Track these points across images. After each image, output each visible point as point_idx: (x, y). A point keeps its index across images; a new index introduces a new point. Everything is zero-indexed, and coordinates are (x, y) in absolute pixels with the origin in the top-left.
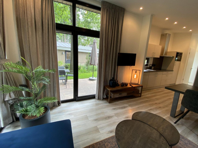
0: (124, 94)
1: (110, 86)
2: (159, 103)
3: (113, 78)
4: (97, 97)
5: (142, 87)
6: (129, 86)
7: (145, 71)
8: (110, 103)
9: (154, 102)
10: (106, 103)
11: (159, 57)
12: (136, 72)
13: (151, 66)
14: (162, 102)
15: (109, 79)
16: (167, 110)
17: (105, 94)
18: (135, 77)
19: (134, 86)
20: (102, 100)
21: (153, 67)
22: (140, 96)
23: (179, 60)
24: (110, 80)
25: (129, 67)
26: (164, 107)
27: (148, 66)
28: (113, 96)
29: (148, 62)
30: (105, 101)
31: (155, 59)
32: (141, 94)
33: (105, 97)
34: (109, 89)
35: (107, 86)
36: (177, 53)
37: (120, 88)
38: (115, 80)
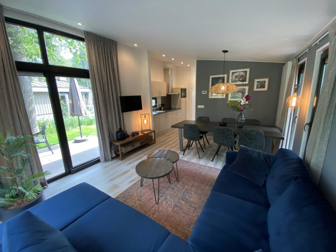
0: (138, 145)
1: (118, 140)
2: (172, 144)
3: (120, 129)
4: (102, 160)
5: (154, 131)
6: (140, 134)
7: (154, 113)
8: (122, 159)
9: (168, 144)
10: (118, 162)
11: (166, 95)
12: (145, 117)
13: (160, 106)
14: (174, 142)
15: (115, 131)
16: (178, 148)
17: (113, 151)
18: (145, 123)
19: (146, 133)
20: (112, 160)
21: (162, 108)
22: (155, 143)
23: (185, 96)
24: (117, 133)
25: (136, 112)
26: (175, 146)
27: (158, 107)
28: (124, 150)
29: (156, 103)
30: (115, 161)
31: (163, 98)
32: (155, 140)
33: (114, 155)
34: (118, 144)
35: (114, 141)
36: (182, 90)
37: (131, 139)
38: (123, 131)
